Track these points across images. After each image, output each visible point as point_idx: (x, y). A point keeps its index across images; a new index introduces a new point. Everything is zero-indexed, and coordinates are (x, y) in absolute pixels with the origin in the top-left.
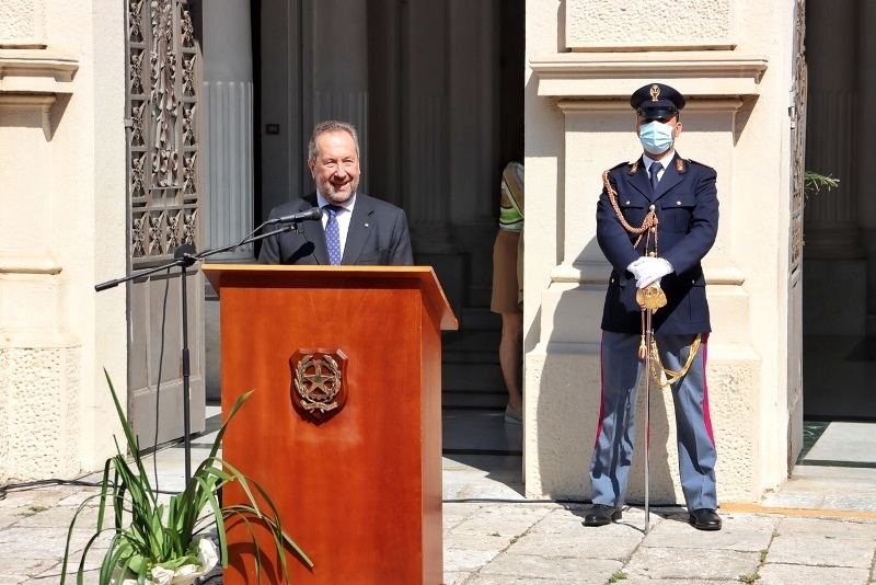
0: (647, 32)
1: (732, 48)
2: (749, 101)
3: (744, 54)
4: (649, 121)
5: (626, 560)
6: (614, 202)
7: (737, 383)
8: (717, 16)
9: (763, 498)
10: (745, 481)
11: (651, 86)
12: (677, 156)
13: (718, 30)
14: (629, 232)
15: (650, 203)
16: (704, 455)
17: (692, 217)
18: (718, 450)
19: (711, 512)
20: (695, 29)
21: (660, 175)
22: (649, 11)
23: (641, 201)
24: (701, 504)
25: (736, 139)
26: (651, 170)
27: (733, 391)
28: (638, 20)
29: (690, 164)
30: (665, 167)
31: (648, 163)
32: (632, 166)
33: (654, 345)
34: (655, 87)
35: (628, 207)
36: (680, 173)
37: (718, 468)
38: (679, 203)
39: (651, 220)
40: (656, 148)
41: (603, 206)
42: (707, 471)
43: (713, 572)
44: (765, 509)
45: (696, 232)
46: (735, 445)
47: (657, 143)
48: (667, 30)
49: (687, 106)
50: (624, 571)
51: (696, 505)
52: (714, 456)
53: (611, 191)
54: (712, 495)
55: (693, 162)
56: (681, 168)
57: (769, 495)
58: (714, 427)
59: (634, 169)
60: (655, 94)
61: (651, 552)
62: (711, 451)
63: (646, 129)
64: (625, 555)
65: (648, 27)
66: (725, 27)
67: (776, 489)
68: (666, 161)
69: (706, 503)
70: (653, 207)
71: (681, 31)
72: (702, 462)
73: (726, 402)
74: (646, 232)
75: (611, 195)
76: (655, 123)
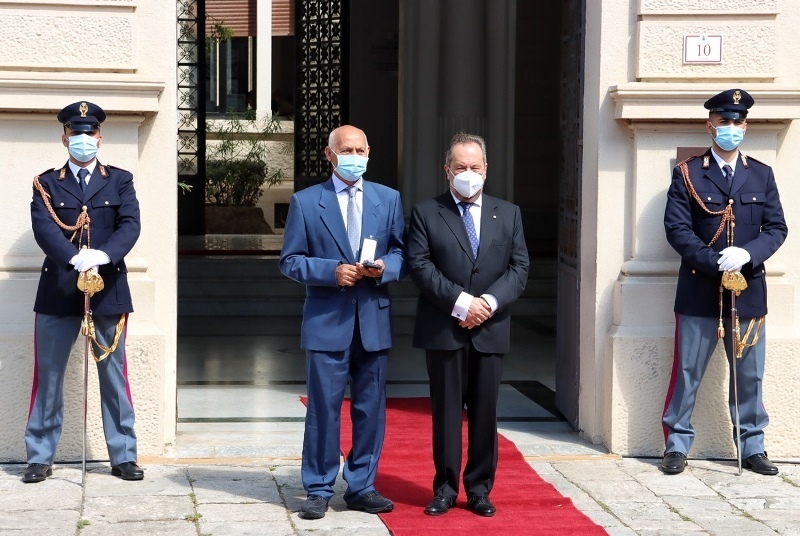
0: (60, 55)
1: (134, 71)
2: (148, 116)
3: (144, 77)
4: (78, 133)
5: (81, 509)
6: (48, 204)
7: (146, 355)
8: (122, 44)
9: (166, 452)
10: (152, 437)
11: (80, 103)
12: (98, 164)
13: (123, 56)
14: (63, 230)
15: (82, 204)
16: (125, 417)
17: (118, 214)
18: (136, 412)
19: (133, 464)
20: (104, 54)
21: (87, 179)
22: (61, 37)
23: (74, 203)
24: (125, 458)
25: (140, 151)
26: (79, 175)
27: (144, 362)
28: (53, 45)
29: (109, 169)
30: (91, 172)
31: (75, 169)
32: (59, 171)
33: (92, 324)
34: (84, 104)
35: (63, 208)
36: (104, 178)
37: (137, 428)
38: (107, 203)
39: (83, 219)
40: (84, 156)
41: (36, 207)
42: (128, 431)
43: (160, 515)
44: (171, 460)
45: (125, 227)
46: (144, 407)
47: (87, 153)
48: (79, 54)
49: (107, 119)
50: (84, 518)
51: (120, 460)
52: (133, 417)
53: (45, 195)
54: (133, 450)
55: (112, 167)
56: (104, 173)
57: (168, 448)
58: (132, 393)
59: (63, 175)
60: (83, 110)
61: (97, 501)
62: (130, 414)
63: (74, 140)
64: (77, 505)
65: (61, 51)
66: (129, 54)
67: (174, 443)
68: (91, 168)
69: (130, 457)
70: (85, 208)
71: (91, 55)
72: (124, 423)
73: (137, 372)
74: (79, 230)
75: (45, 198)
76: (84, 135)
